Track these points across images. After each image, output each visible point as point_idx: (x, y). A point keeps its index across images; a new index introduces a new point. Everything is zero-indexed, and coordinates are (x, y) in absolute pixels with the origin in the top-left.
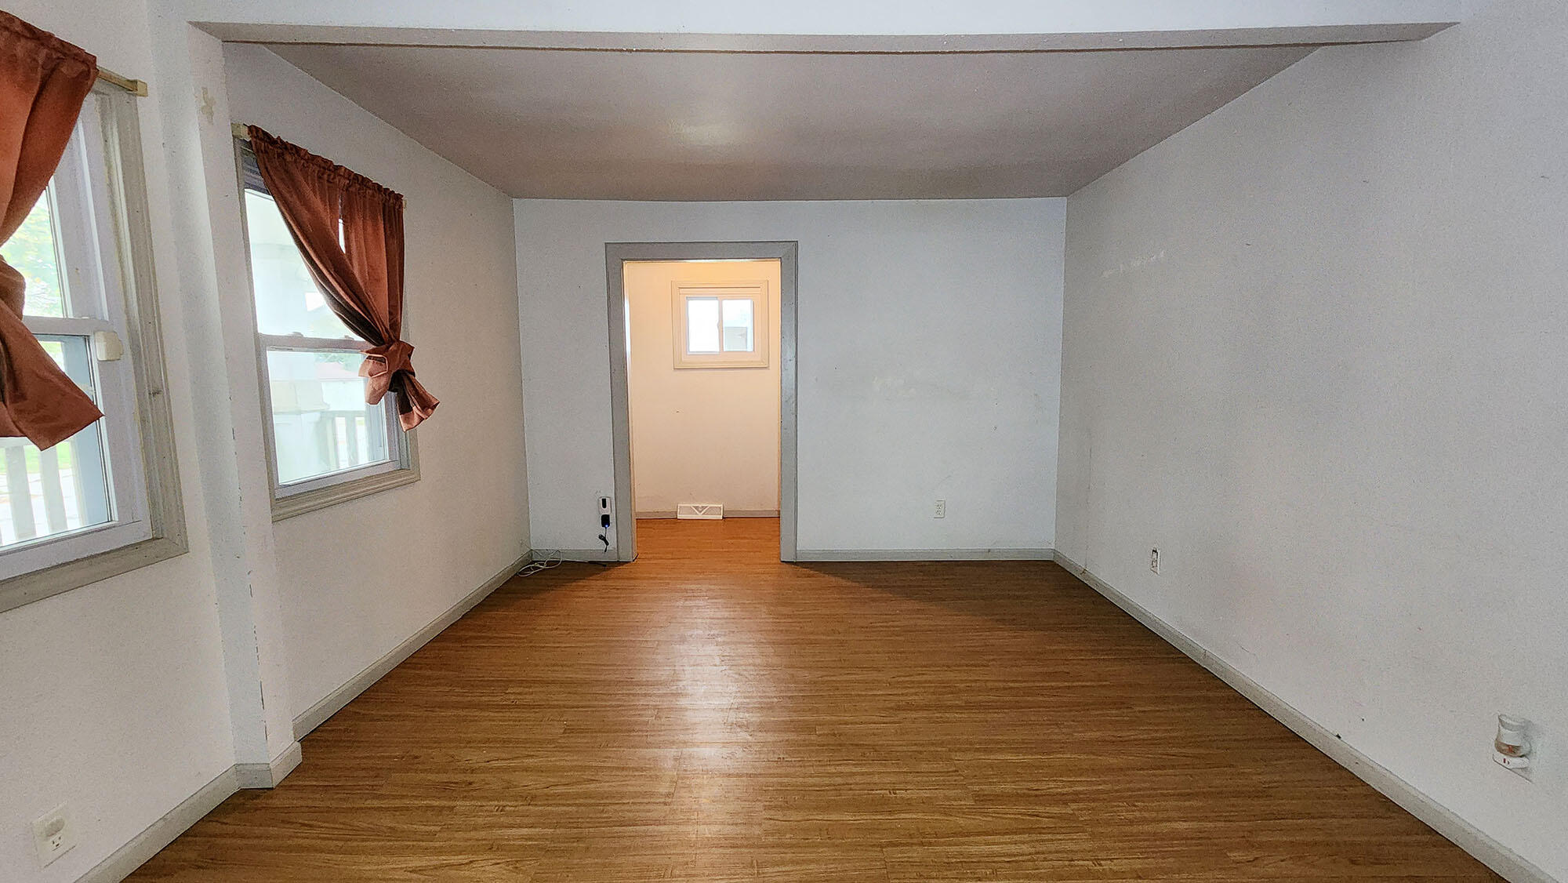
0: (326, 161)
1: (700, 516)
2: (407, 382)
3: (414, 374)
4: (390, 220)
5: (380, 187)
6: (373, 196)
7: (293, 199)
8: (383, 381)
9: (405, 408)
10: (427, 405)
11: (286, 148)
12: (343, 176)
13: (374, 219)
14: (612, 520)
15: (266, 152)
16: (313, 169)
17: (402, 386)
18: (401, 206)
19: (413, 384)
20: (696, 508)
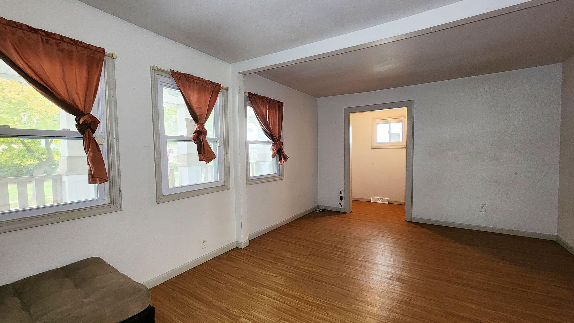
0: (264, 97)
1: (380, 202)
2: (281, 151)
3: (283, 150)
4: (280, 110)
5: (277, 101)
6: (275, 104)
7: (257, 108)
8: (275, 151)
9: (280, 159)
10: (286, 158)
11: (256, 96)
12: (269, 100)
13: (276, 109)
14: (343, 198)
15: (251, 97)
16: (262, 99)
17: (280, 153)
18: (283, 105)
19: (282, 152)
20: (378, 199)
